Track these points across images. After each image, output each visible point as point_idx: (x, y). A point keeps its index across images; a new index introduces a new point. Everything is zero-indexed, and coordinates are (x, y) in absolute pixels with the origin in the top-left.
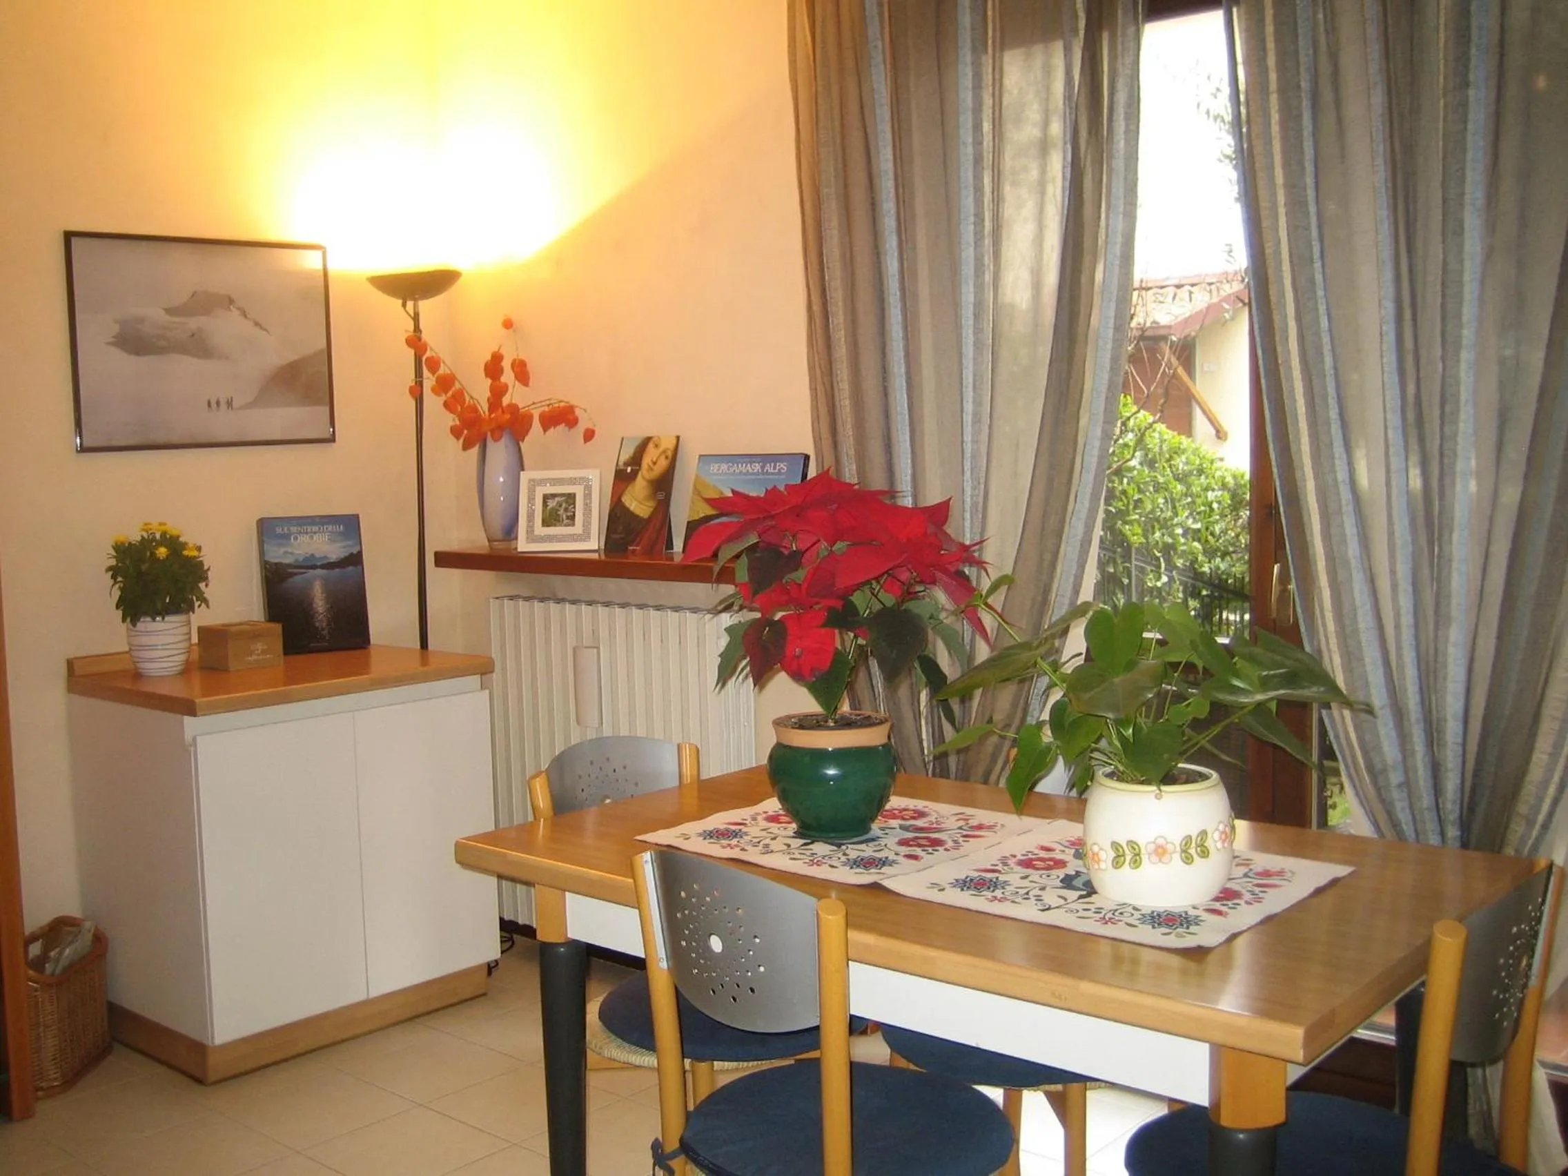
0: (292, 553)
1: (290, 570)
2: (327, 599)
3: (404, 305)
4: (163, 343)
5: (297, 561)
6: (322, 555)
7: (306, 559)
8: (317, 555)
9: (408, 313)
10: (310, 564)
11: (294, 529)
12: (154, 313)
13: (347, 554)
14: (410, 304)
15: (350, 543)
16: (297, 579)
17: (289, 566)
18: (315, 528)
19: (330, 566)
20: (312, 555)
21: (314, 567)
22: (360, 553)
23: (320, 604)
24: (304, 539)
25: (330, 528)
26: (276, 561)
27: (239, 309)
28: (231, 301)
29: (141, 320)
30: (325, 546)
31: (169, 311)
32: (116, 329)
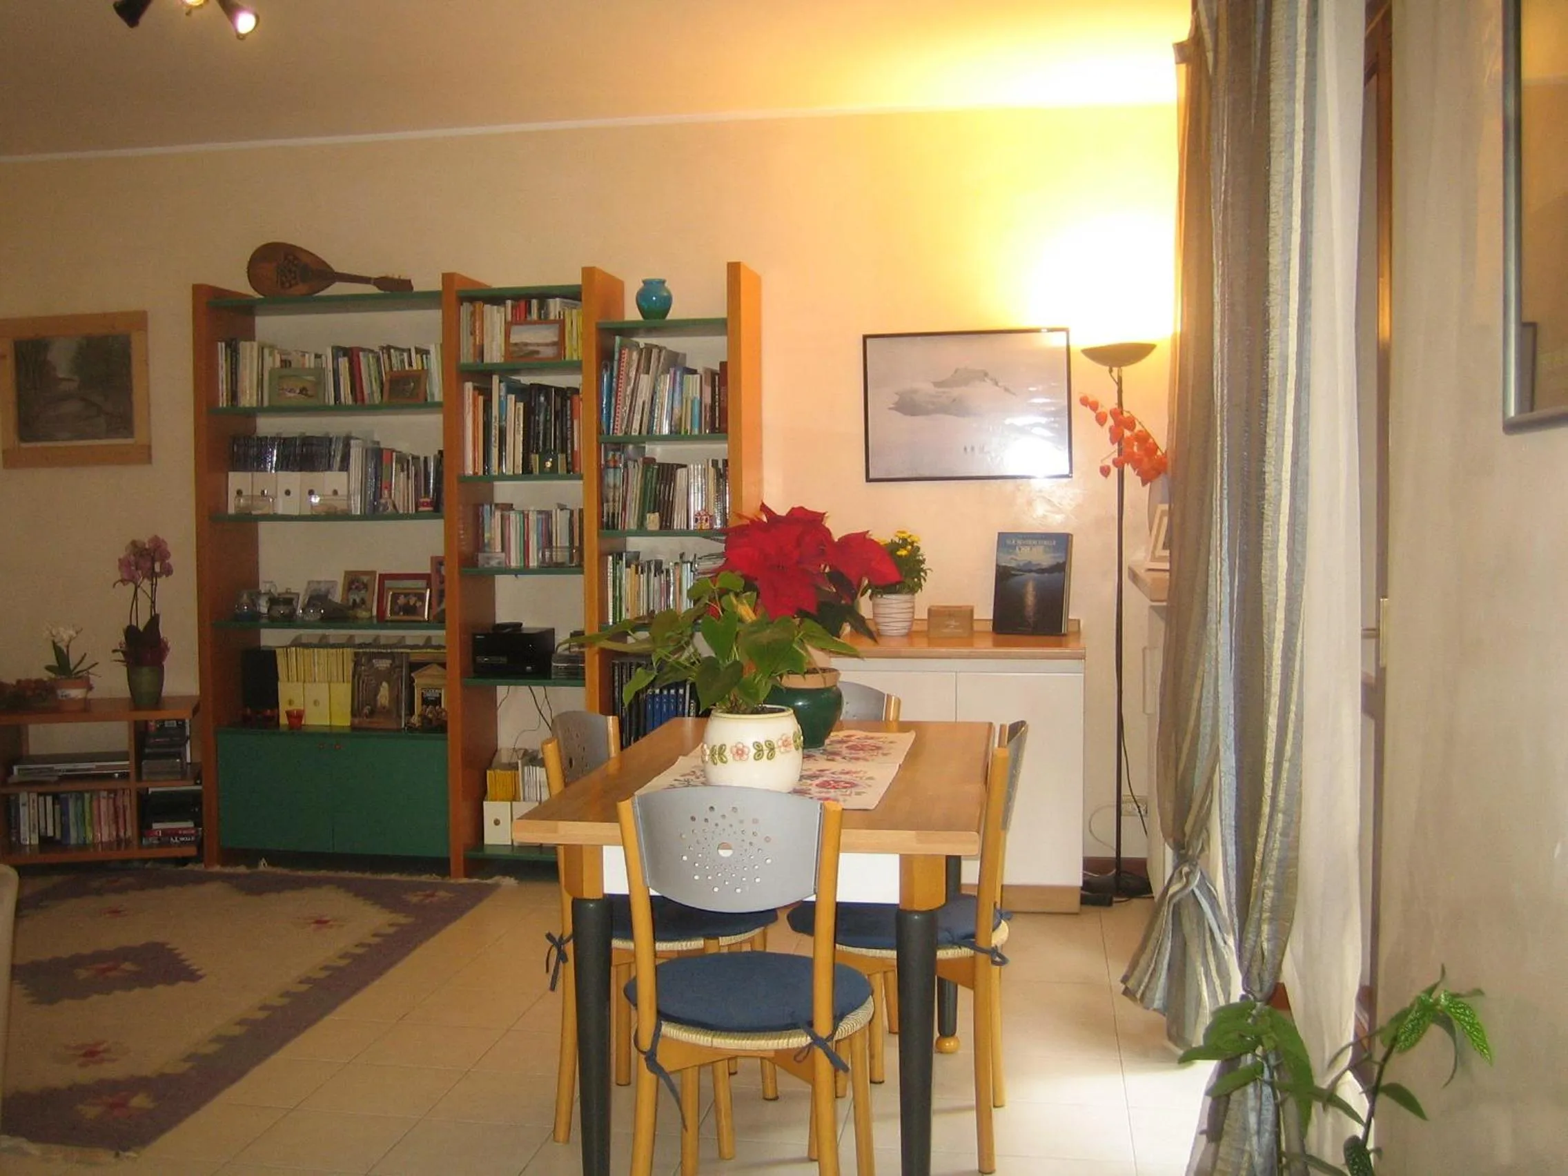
0: (1016, 560)
1: (1013, 572)
2: (1036, 596)
3: (1111, 371)
4: (930, 407)
5: (1019, 565)
6: (1037, 563)
7: (1025, 565)
8: (1034, 563)
9: (1113, 378)
10: (1028, 568)
11: (1019, 542)
12: (924, 387)
13: (1055, 563)
14: (1115, 369)
15: (1057, 555)
16: (1016, 579)
17: (1013, 569)
18: (1035, 542)
19: (1042, 571)
20: (1030, 562)
21: (1031, 571)
22: (1064, 563)
23: (1030, 599)
24: (1026, 550)
25: (1045, 542)
26: (1004, 564)
27: (992, 379)
28: (986, 375)
29: (915, 391)
30: (1041, 556)
31: (937, 384)
32: (896, 398)
